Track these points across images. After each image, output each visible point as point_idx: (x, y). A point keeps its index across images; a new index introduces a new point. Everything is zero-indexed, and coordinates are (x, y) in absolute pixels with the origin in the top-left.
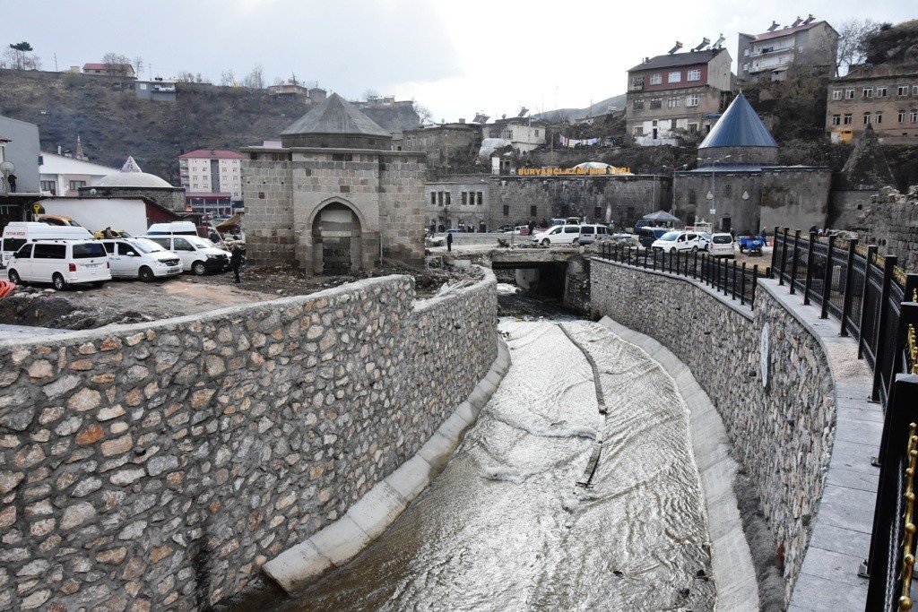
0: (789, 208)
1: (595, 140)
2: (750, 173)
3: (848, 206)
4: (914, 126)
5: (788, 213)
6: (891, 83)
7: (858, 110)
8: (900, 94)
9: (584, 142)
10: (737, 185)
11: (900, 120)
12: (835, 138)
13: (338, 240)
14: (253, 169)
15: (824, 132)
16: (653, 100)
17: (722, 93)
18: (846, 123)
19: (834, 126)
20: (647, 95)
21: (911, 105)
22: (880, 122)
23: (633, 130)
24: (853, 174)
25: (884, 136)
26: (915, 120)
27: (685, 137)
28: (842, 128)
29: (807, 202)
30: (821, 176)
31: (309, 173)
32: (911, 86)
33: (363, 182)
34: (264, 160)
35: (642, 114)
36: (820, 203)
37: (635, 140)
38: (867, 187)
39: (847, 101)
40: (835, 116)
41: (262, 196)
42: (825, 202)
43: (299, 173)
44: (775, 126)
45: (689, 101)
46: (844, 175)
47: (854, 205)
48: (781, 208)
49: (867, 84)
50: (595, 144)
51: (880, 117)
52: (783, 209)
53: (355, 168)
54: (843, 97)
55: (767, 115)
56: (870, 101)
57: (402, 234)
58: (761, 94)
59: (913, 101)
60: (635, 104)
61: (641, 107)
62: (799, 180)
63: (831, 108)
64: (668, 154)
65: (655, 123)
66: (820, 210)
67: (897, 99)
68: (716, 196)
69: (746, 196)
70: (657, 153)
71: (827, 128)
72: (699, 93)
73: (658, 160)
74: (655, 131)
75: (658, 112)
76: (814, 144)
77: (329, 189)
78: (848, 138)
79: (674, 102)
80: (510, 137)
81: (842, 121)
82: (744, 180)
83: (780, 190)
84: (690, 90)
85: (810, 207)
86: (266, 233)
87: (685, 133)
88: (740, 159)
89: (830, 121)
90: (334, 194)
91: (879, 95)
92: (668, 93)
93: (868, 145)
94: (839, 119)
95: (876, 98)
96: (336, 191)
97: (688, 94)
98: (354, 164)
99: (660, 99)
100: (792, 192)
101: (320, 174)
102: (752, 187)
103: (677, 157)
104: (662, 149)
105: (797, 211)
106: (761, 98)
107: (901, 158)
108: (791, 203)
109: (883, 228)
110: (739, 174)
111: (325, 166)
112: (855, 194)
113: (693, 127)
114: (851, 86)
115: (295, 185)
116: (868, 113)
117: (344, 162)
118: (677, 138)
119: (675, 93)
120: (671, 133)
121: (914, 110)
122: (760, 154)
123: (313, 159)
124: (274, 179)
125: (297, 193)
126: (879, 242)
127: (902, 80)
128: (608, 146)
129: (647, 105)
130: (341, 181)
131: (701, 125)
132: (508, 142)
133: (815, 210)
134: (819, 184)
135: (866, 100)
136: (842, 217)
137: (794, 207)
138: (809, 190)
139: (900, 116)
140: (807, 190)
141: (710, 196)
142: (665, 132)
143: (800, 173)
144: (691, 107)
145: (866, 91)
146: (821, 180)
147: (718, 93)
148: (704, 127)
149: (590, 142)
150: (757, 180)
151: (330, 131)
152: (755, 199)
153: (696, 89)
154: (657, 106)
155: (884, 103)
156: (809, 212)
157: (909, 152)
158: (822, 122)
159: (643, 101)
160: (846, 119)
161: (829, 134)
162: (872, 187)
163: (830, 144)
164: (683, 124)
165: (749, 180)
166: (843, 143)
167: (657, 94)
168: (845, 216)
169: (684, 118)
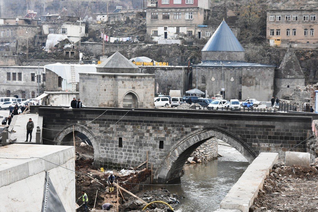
0: (256, 87)
1: (128, 38)
2: (234, 67)
3: (283, 86)
4: (312, 38)
5: (255, 90)
6: (299, 13)
7: (283, 27)
8: (304, 20)
9: (121, 39)
10: (227, 73)
11: (305, 34)
12: (272, 43)
13: (127, 105)
14: (103, 81)
15: (265, 39)
16: (164, 14)
17: (205, 10)
18: (277, 34)
19: (271, 36)
20: (160, 10)
21: (310, 26)
22: (295, 35)
23: (150, 32)
24: (284, 70)
25: (298, 43)
26: (313, 34)
27: (186, 39)
28: (275, 37)
29: (264, 84)
30: (270, 71)
31: (123, 82)
32: (309, 16)
33: (139, 86)
34: (106, 78)
35: (157, 22)
36: (270, 84)
37: (152, 39)
38: (291, 77)
39: (277, 22)
40: (271, 30)
41: (105, 90)
42: (272, 84)
43: (120, 83)
44: (238, 34)
45: (187, 16)
46: (280, 70)
47: (286, 85)
48: (252, 87)
49: (288, 13)
50: (127, 41)
51: (295, 32)
52: (253, 87)
53: (137, 81)
54: (275, 20)
55: (234, 28)
56: (289, 23)
57: (147, 103)
58: (228, 13)
59: (311, 24)
60: (152, 15)
61: (156, 17)
62: (259, 73)
63: (269, 26)
64: (177, 50)
65: (166, 28)
66: (270, 88)
67: (303, 22)
68: (216, 80)
69: (232, 79)
70: (171, 49)
71: (267, 37)
72: (193, 12)
73: (171, 54)
74: (166, 34)
75: (167, 22)
76: (261, 47)
77: (129, 88)
78: (278, 43)
79: (177, 16)
80: (64, 32)
81: (275, 33)
82: (231, 71)
83: (251, 77)
84: (188, 10)
85: (265, 86)
86: (106, 103)
87: (185, 36)
88: (227, 59)
89: (268, 33)
90: (130, 90)
91: (294, 20)
92: (173, 10)
93: (290, 56)
94: (273, 32)
95: (292, 21)
96: (131, 88)
97: (186, 12)
98: (136, 79)
99: (168, 14)
100: (257, 79)
101: (126, 83)
102: (235, 74)
103: (183, 52)
104: (174, 47)
105: (259, 88)
106: (228, 15)
107: (306, 57)
108: (256, 84)
109: (298, 99)
110: (228, 68)
111: (129, 80)
112: (286, 80)
113: (190, 33)
114: (279, 13)
115: (119, 87)
116: (288, 29)
117: (134, 79)
118: (181, 39)
119: (178, 10)
120: (176, 35)
121: (312, 29)
122: (236, 56)
123: (124, 78)
124: (109, 84)
125: (119, 90)
126: (297, 104)
127: (305, 12)
128: (136, 43)
129: (160, 17)
130: (132, 85)
131: (195, 31)
132: (64, 37)
133: (268, 88)
134: (269, 75)
135: (287, 22)
136: (280, 91)
137: (258, 86)
138: (265, 78)
139: (305, 32)
140: (264, 78)
141: (213, 79)
142: (172, 34)
143: (260, 69)
144: (188, 20)
145: (287, 17)
146: (270, 73)
147: (203, 11)
148: (197, 33)
149: (125, 39)
150: (238, 71)
151: (125, 67)
152: (237, 82)
153: (191, 9)
154: (166, 17)
155: (296, 25)
156: (265, 89)
157: (311, 53)
158: (265, 34)
159: (157, 14)
160: (277, 32)
161: (269, 41)
162: (293, 77)
163: (270, 47)
164: (184, 30)
165: (233, 71)
166: (276, 46)
167: (166, 10)
168: (282, 91)
169: (184, 26)
